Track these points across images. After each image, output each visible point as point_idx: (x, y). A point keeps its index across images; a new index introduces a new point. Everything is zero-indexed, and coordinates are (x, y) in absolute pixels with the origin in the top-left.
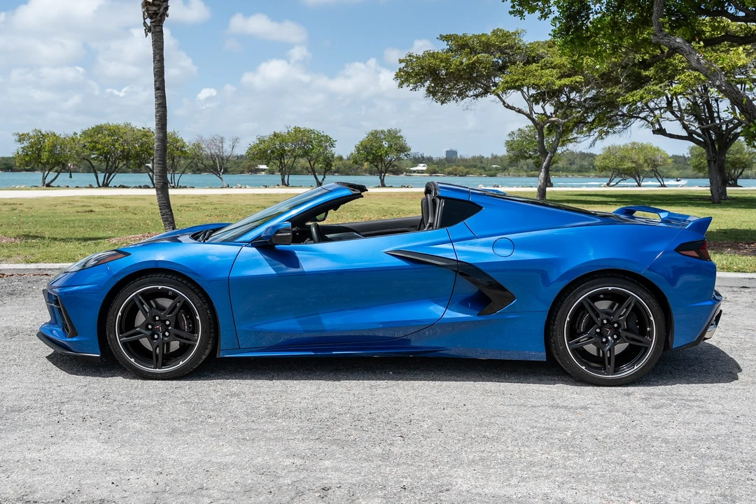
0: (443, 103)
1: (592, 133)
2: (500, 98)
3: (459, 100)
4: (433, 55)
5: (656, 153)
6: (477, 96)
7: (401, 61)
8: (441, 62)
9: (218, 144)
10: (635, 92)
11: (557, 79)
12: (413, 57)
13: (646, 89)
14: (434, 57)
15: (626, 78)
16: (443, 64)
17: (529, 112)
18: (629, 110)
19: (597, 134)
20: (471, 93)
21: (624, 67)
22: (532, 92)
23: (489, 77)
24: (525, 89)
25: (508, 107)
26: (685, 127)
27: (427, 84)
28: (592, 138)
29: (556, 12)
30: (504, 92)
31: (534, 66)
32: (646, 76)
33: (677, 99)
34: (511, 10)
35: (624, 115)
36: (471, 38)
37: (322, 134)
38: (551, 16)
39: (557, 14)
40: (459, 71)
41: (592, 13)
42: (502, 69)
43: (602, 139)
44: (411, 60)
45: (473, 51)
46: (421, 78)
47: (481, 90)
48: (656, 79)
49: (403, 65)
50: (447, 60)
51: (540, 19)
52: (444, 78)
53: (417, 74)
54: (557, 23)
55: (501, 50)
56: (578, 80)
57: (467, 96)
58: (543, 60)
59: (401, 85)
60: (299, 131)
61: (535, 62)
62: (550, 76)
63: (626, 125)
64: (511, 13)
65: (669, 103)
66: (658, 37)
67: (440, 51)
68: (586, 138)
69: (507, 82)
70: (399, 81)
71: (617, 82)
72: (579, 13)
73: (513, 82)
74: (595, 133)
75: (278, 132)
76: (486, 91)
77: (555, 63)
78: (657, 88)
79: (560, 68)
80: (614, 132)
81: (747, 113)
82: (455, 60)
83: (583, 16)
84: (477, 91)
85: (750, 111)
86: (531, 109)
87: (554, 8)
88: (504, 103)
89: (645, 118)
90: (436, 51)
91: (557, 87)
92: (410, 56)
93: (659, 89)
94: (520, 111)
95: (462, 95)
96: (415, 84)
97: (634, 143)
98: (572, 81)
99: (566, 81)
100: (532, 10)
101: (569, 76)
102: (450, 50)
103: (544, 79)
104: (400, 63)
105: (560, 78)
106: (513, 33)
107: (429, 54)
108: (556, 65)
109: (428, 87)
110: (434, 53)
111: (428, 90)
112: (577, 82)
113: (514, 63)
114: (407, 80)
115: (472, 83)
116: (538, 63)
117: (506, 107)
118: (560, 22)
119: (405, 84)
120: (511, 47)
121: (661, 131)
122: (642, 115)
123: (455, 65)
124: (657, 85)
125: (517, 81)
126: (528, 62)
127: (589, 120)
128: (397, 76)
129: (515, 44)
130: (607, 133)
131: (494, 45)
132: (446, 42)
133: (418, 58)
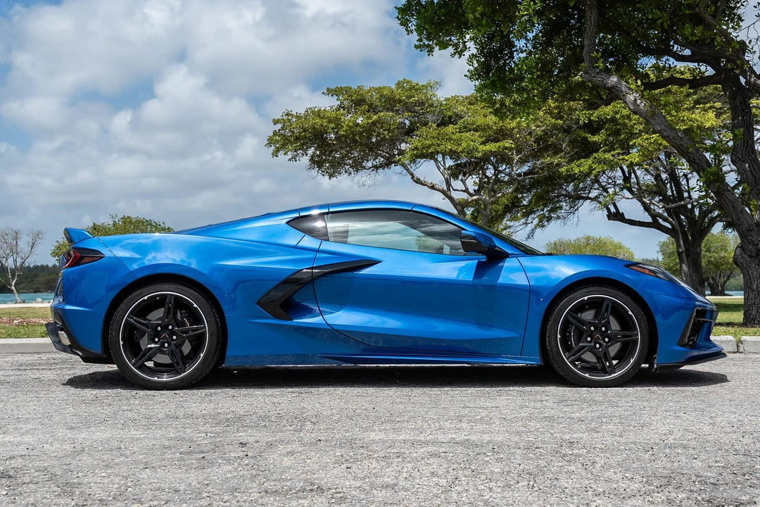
0: (331, 176)
1: (529, 221)
2: (408, 170)
3: (352, 172)
4: (319, 114)
5: (618, 250)
6: (376, 168)
7: (276, 122)
8: (330, 122)
9: (10, 241)
10: (582, 160)
11: (481, 144)
12: (292, 115)
13: (595, 158)
14: (319, 116)
15: (568, 146)
16: (332, 125)
17: (445, 188)
18: (576, 188)
19: (536, 221)
20: (370, 164)
21: (567, 131)
22: (450, 162)
23: (393, 142)
24: (440, 158)
25: (418, 181)
26: (647, 208)
27: (311, 151)
28: (530, 227)
29: (472, 48)
30: (413, 161)
31: (450, 128)
32: (595, 143)
33: (635, 172)
34: (418, 43)
35: (568, 195)
36: (369, 92)
37: (162, 226)
38: (467, 54)
39: (474, 51)
40: (352, 133)
41: (517, 51)
42: (410, 132)
43: (543, 226)
44: (289, 121)
45: (373, 109)
46: (303, 144)
47: (382, 159)
48: (607, 145)
49: (279, 126)
50: (337, 122)
51: (453, 55)
52: (334, 144)
53: (297, 139)
54: (475, 62)
55: (409, 108)
56: (507, 145)
57: (364, 168)
58: (462, 121)
59: (275, 154)
60: (131, 222)
61: (452, 123)
62: (472, 141)
63: (573, 209)
64: (416, 47)
65: (627, 179)
66: (590, 74)
67: (328, 108)
68: (522, 227)
69: (416, 148)
70: (273, 148)
71: (557, 150)
72: (501, 50)
73: (424, 148)
74: (534, 220)
75: (99, 223)
76: (389, 162)
77: (478, 124)
78: (608, 156)
79: (483, 130)
80: (558, 218)
81: (696, 164)
82: (348, 119)
83: (506, 55)
84: (377, 160)
85: (698, 161)
86: (448, 184)
87: (471, 44)
88: (413, 177)
89: (596, 199)
90: (323, 109)
91: (480, 154)
92: (288, 115)
93: (611, 158)
94: (433, 187)
95: (358, 166)
96: (296, 151)
97: (588, 239)
98: (499, 147)
99: (491, 147)
100: (443, 46)
101: (496, 140)
102: (341, 107)
103: (464, 145)
104: (275, 124)
105: (484, 143)
106: (423, 86)
107: (313, 112)
108: (478, 126)
109: (312, 156)
110: (319, 111)
111: (312, 160)
112: (506, 148)
113: (426, 124)
114: (283, 146)
115: (371, 150)
116: (456, 124)
117: (416, 182)
118: (478, 61)
119: (281, 152)
120: (422, 104)
121: (617, 216)
122: (593, 194)
123: (348, 125)
124: (609, 151)
125: (429, 147)
126: (443, 123)
127: (525, 203)
128: (271, 142)
129: (428, 99)
130: (549, 219)
131: (400, 101)
132: (335, 97)
133: (298, 117)
